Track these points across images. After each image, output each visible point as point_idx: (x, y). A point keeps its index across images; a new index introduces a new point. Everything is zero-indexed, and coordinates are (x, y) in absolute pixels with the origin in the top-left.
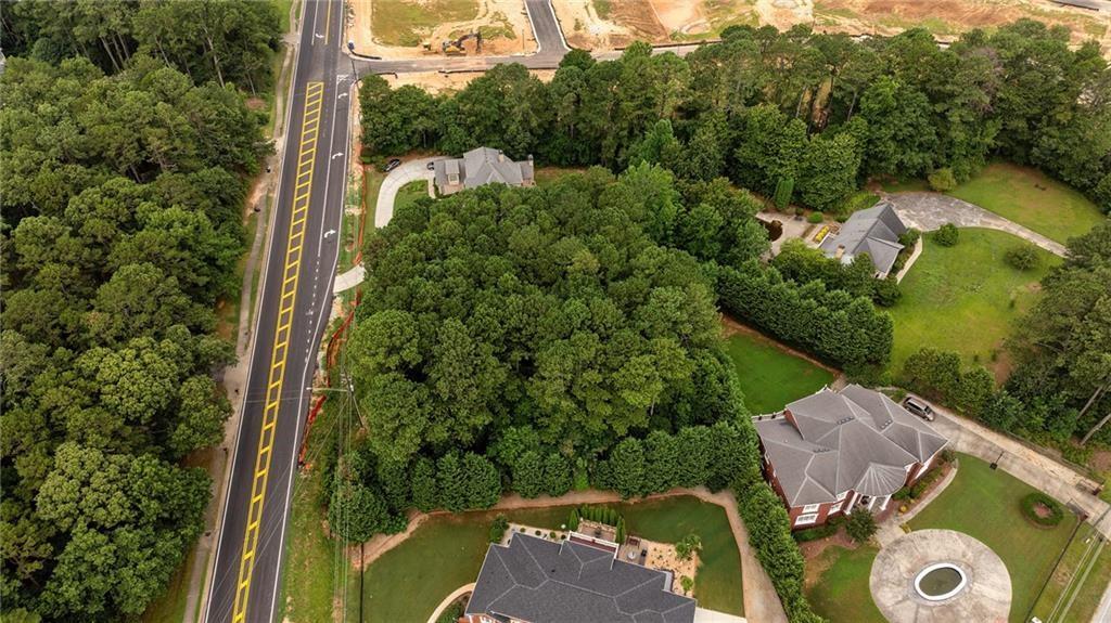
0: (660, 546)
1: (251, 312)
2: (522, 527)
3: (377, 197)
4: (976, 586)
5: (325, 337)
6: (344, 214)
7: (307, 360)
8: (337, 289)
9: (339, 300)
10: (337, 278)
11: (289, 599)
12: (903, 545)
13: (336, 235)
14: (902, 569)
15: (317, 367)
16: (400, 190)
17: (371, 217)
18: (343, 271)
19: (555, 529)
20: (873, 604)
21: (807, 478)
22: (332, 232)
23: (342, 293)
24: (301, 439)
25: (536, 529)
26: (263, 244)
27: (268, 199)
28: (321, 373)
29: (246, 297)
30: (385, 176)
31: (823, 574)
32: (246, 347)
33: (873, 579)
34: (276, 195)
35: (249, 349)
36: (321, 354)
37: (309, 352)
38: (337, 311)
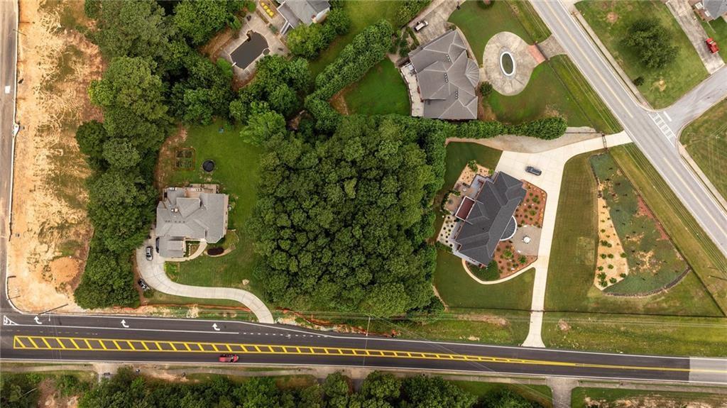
0: (462, 176)
1: (283, 369)
2: (440, 235)
3: (180, 297)
4: (512, 49)
5: (310, 327)
6: (197, 318)
7: (326, 336)
8: (271, 321)
9: (280, 320)
10: (260, 322)
11: (461, 338)
12: (488, 71)
13: (217, 323)
14: (498, 77)
15: (332, 331)
16: (174, 280)
17: (202, 301)
18: (256, 318)
19: (444, 221)
20: (510, 97)
21: (467, 107)
22: (215, 326)
23: (275, 318)
24: (379, 337)
25: (442, 229)
26: (220, 368)
27: (171, 368)
28: (335, 328)
29: (268, 373)
30: (155, 290)
31: (493, 111)
32: (310, 369)
33: (500, 92)
34: (167, 364)
35: (311, 367)
36: (322, 329)
37: (319, 335)
38: (291, 321)
